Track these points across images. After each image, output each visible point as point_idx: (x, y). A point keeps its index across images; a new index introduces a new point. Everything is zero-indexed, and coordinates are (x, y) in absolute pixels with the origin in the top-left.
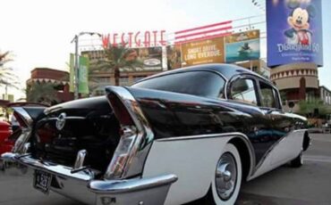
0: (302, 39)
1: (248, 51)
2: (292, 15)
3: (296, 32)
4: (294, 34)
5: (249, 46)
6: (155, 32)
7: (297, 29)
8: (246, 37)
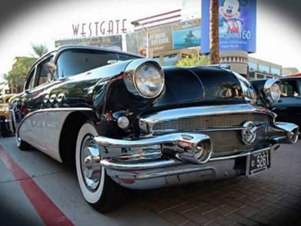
0: (231, 27)
1: (192, 38)
2: (223, 5)
3: (226, 21)
4: (224, 23)
5: (193, 33)
6: (117, 21)
7: (227, 18)
8: (190, 25)
